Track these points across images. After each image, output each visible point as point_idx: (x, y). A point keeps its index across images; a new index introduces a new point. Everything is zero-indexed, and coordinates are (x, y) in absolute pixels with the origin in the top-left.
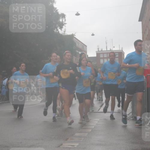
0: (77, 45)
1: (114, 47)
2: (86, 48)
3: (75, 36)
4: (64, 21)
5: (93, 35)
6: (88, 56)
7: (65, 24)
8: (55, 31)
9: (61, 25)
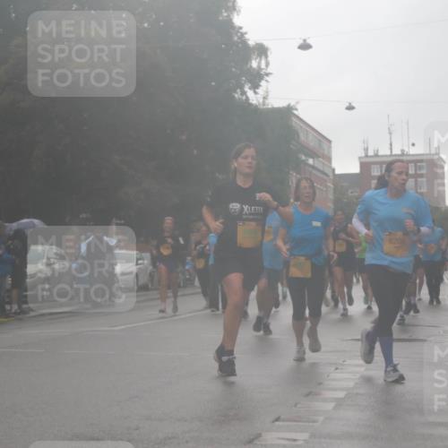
0: (302, 137)
1: (413, 145)
2: (330, 147)
3: (295, 112)
4: (263, 66)
5: (350, 108)
6: (334, 170)
7: (267, 75)
8: (236, 96)
9: (256, 78)
